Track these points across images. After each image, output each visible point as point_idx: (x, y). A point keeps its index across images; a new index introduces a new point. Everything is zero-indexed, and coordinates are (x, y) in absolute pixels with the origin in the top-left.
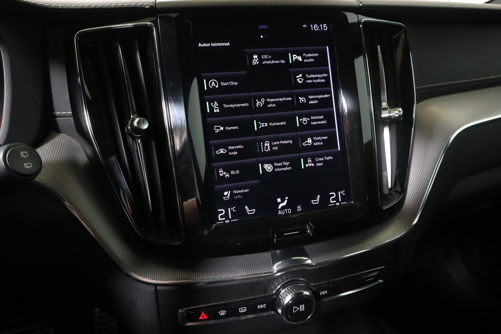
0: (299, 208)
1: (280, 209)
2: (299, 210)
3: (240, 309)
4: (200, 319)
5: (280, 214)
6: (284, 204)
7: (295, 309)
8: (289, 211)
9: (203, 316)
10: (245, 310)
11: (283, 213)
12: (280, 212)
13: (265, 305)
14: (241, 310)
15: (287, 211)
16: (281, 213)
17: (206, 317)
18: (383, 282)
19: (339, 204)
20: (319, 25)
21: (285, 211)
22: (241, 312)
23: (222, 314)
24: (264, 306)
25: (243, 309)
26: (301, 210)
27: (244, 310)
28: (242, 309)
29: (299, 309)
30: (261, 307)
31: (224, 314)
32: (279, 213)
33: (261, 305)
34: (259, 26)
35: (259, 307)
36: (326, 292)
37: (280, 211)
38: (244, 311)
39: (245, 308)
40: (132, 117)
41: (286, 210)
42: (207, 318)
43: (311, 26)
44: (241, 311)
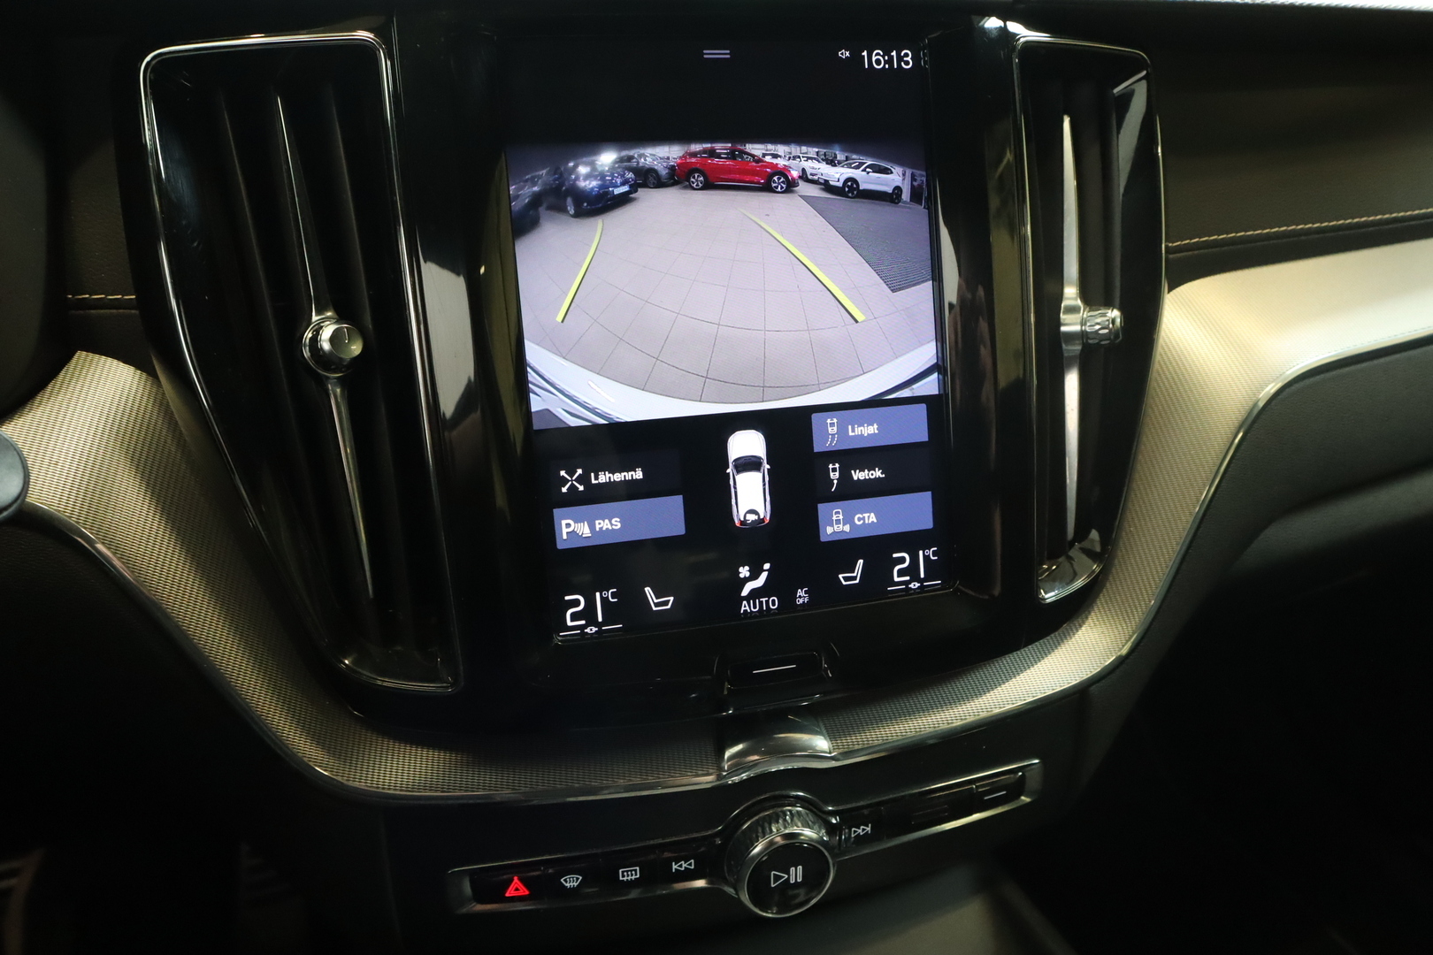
0: (802, 596)
1: (748, 598)
2: (801, 601)
3: (623, 872)
4: (507, 895)
5: (745, 611)
6: (760, 582)
7: (777, 878)
8: (773, 603)
9: (516, 888)
10: (636, 875)
11: (755, 607)
12: (745, 607)
13: (692, 861)
14: (625, 874)
15: (767, 602)
16: (747, 608)
17: (524, 891)
18: (1030, 802)
19: (917, 585)
20: (887, 52)
21: (761, 603)
22: (625, 879)
23: (571, 884)
24: (690, 865)
25: (631, 871)
26: (806, 600)
27: (632, 875)
28: (627, 871)
29: (786, 876)
30: (681, 866)
31: (576, 884)
32: (743, 609)
33: (683, 862)
34: (705, 52)
35: (675, 867)
36: (869, 829)
37: (745, 602)
38: (633, 877)
39: (636, 870)
40: (315, 318)
41: (764, 600)
42: (527, 893)
43: (865, 53)
44: (623, 876)
